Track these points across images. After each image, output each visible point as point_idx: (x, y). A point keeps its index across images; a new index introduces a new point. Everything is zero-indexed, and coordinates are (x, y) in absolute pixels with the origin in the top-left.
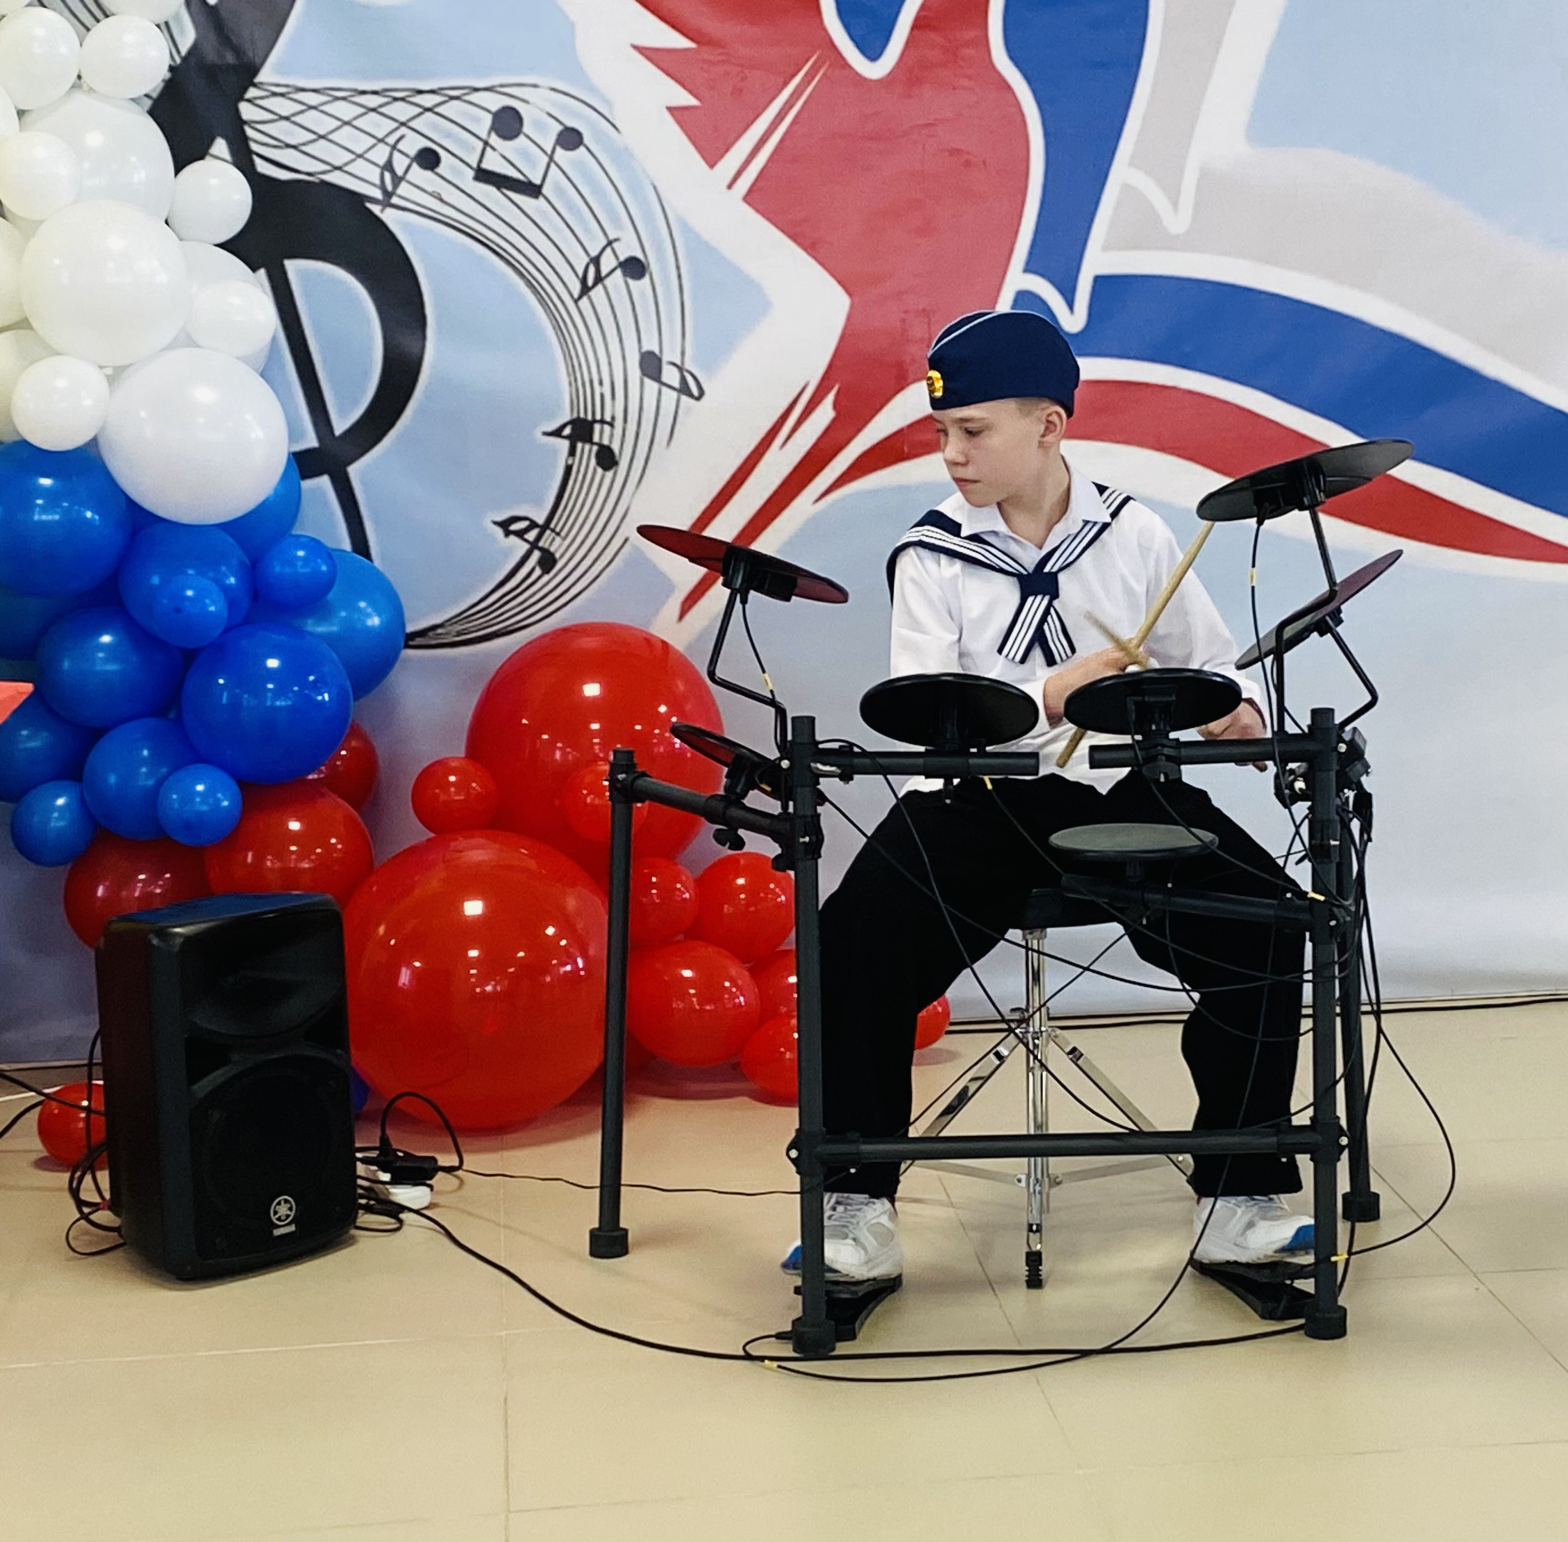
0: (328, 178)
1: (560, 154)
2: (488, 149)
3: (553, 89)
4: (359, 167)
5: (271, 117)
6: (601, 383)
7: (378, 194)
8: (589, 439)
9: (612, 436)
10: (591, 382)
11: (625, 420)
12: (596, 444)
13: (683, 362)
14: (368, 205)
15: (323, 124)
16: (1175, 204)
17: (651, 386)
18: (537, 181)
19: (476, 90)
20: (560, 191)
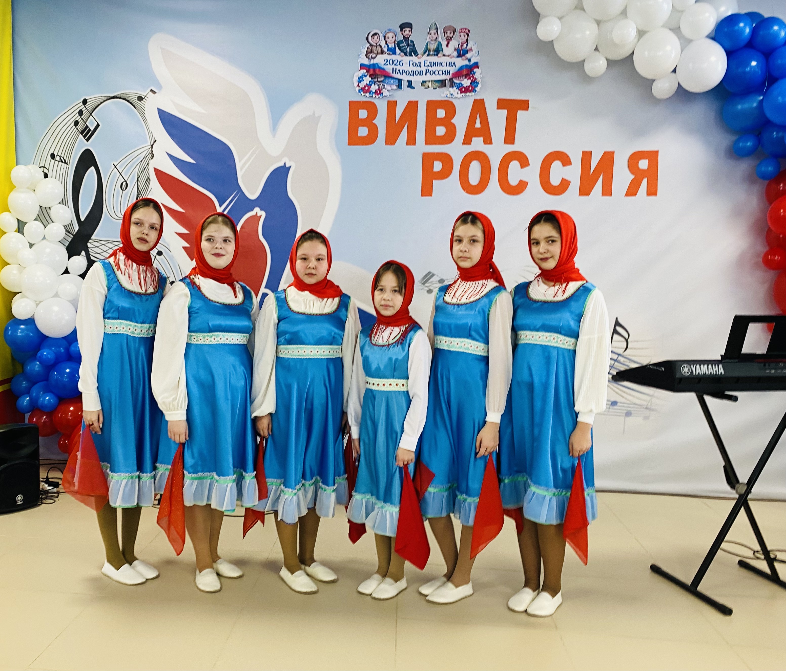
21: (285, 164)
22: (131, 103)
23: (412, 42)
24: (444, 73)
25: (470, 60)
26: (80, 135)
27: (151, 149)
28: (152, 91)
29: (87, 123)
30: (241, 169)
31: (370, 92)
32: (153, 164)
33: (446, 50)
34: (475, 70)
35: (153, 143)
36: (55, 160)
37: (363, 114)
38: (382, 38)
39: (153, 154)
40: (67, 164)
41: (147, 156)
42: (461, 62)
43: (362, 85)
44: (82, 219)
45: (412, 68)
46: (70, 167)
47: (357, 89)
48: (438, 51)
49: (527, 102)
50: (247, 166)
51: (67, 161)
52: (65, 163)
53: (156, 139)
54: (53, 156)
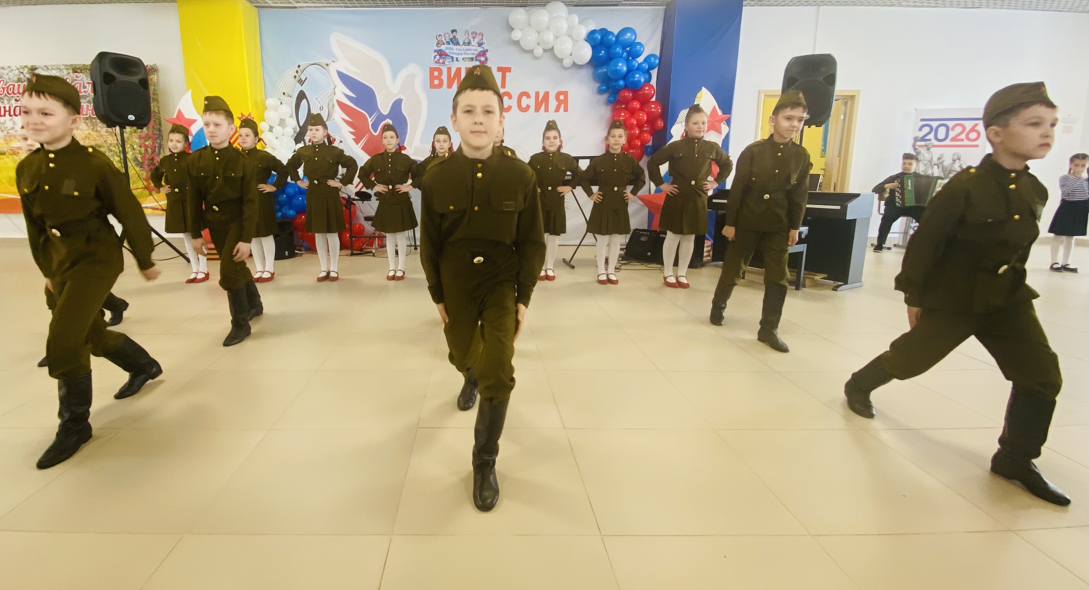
3: (339, 136)
21: (400, 98)
22: (323, 67)
23: (457, 39)
24: (473, 54)
25: (484, 48)
26: (298, 84)
27: (334, 90)
28: (333, 61)
29: (301, 77)
30: (379, 100)
31: (439, 63)
32: (336, 97)
33: (473, 43)
34: (487, 53)
35: (335, 87)
36: (285, 96)
37: (436, 74)
38: (443, 37)
39: (335, 93)
41: (332, 94)
42: (480, 49)
43: (436, 60)
44: (301, 125)
45: (457, 52)
46: (293, 99)
47: (434, 62)
48: (469, 43)
49: (510, 68)
50: (382, 98)
52: (291, 97)
53: (336, 85)
54: (284, 94)
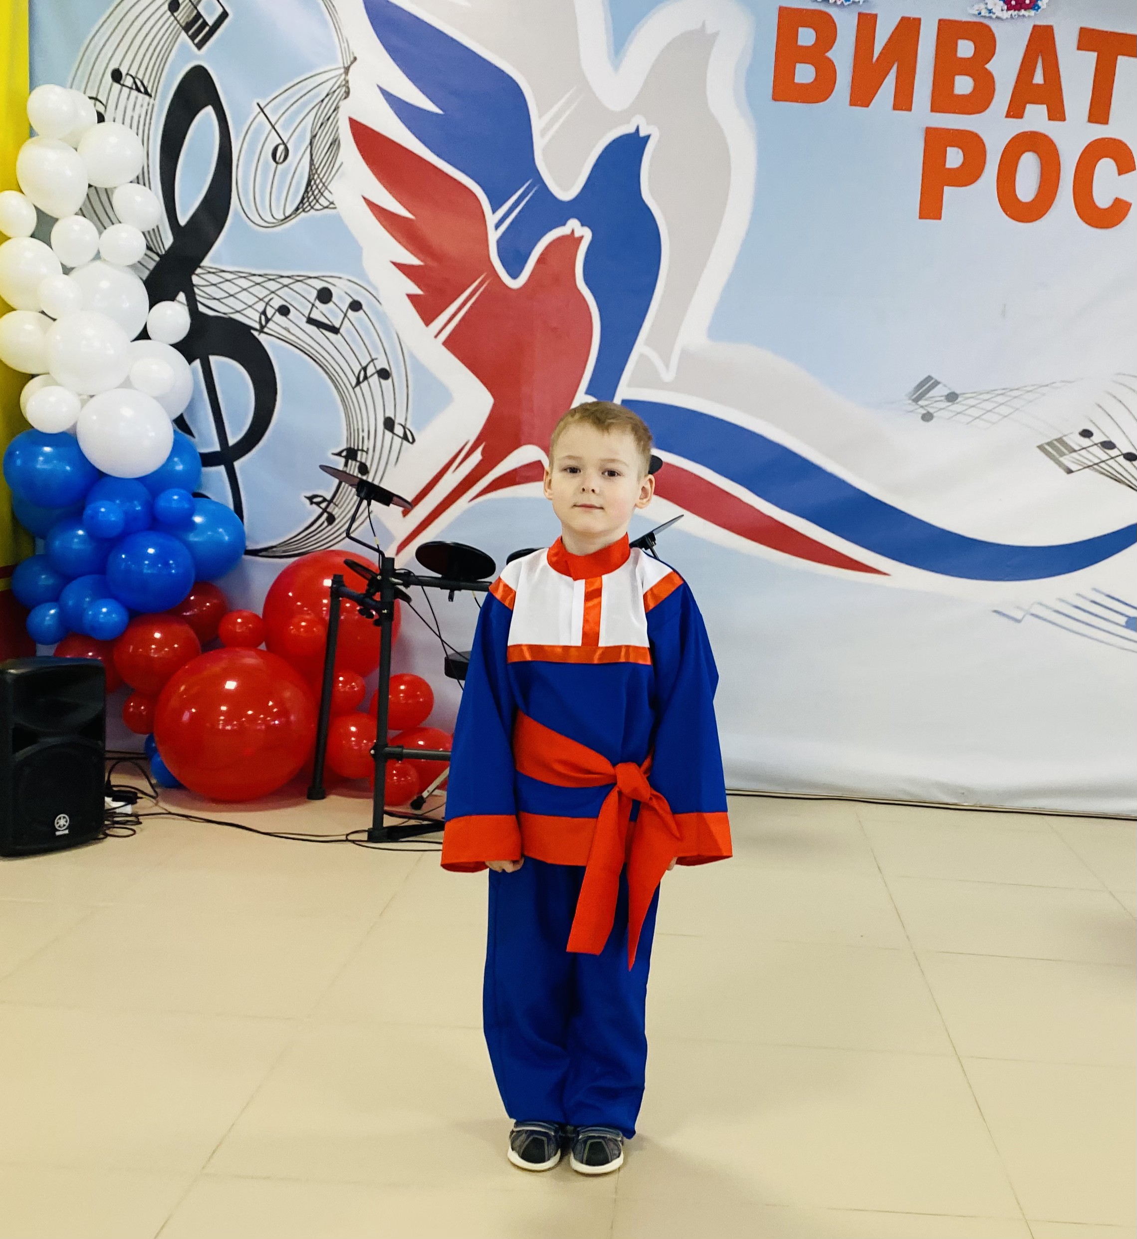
0: (233, 316)
1: (351, 313)
2: (314, 309)
3: (350, 281)
4: (249, 312)
5: (208, 284)
6: (363, 431)
7: (257, 326)
8: (355, 459)
9: (366, 459)
10: (358, 430)
11: (374, 450)
12: (359, 461)
13: (405, 424)
14: (253, 332)
15: (233, 289)
16: (667, 366)
17: (388, 434)
18: (337, 326)
19: (310, 278)
20: (348, 331)
21: (637, 130)
26: (183, 33)
27: (343, 77)
29: (200, 7)
30: (543, 133)
32: (348, 109)
35: (349, 63)
36: (123, 85)
37: (806, 37)
39: (348, 88)
40: (150, 96)
41: (334, 92)
44: (183, 220)
46: (157, 102)
50: (556, 126)
51: (149, 90)
52: (146, 93)
53: (356, 55)
54: (117, 76)
